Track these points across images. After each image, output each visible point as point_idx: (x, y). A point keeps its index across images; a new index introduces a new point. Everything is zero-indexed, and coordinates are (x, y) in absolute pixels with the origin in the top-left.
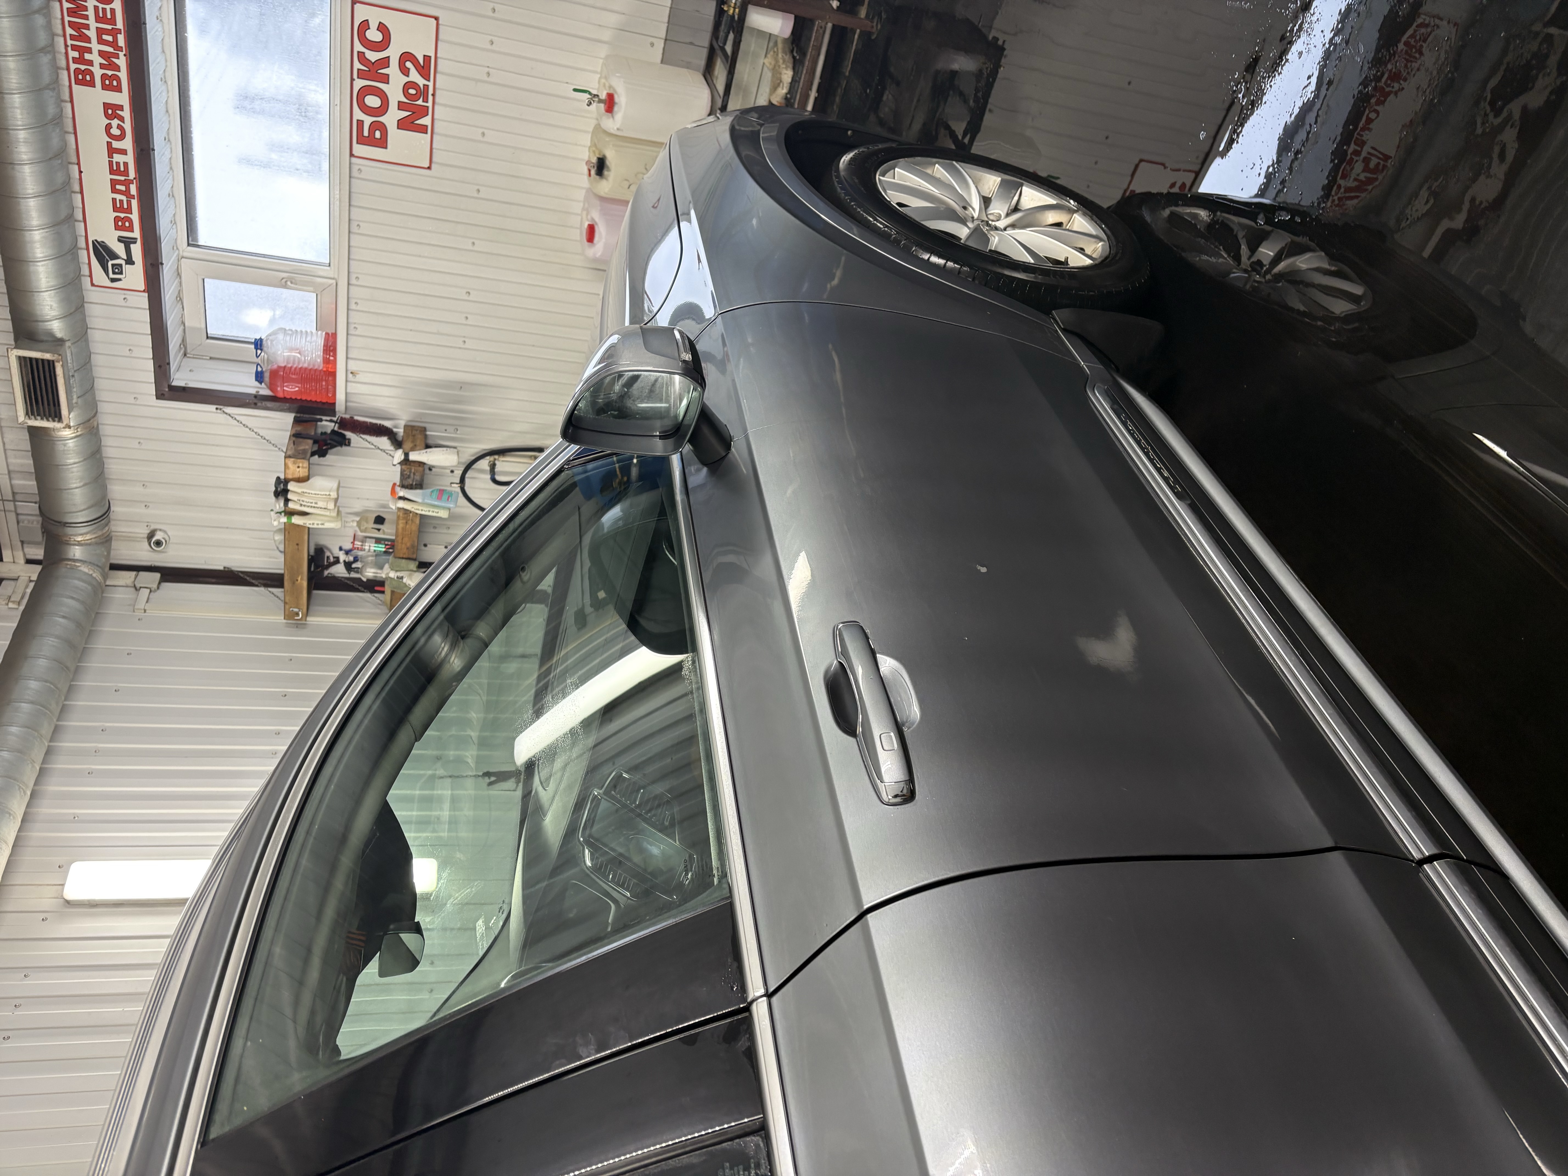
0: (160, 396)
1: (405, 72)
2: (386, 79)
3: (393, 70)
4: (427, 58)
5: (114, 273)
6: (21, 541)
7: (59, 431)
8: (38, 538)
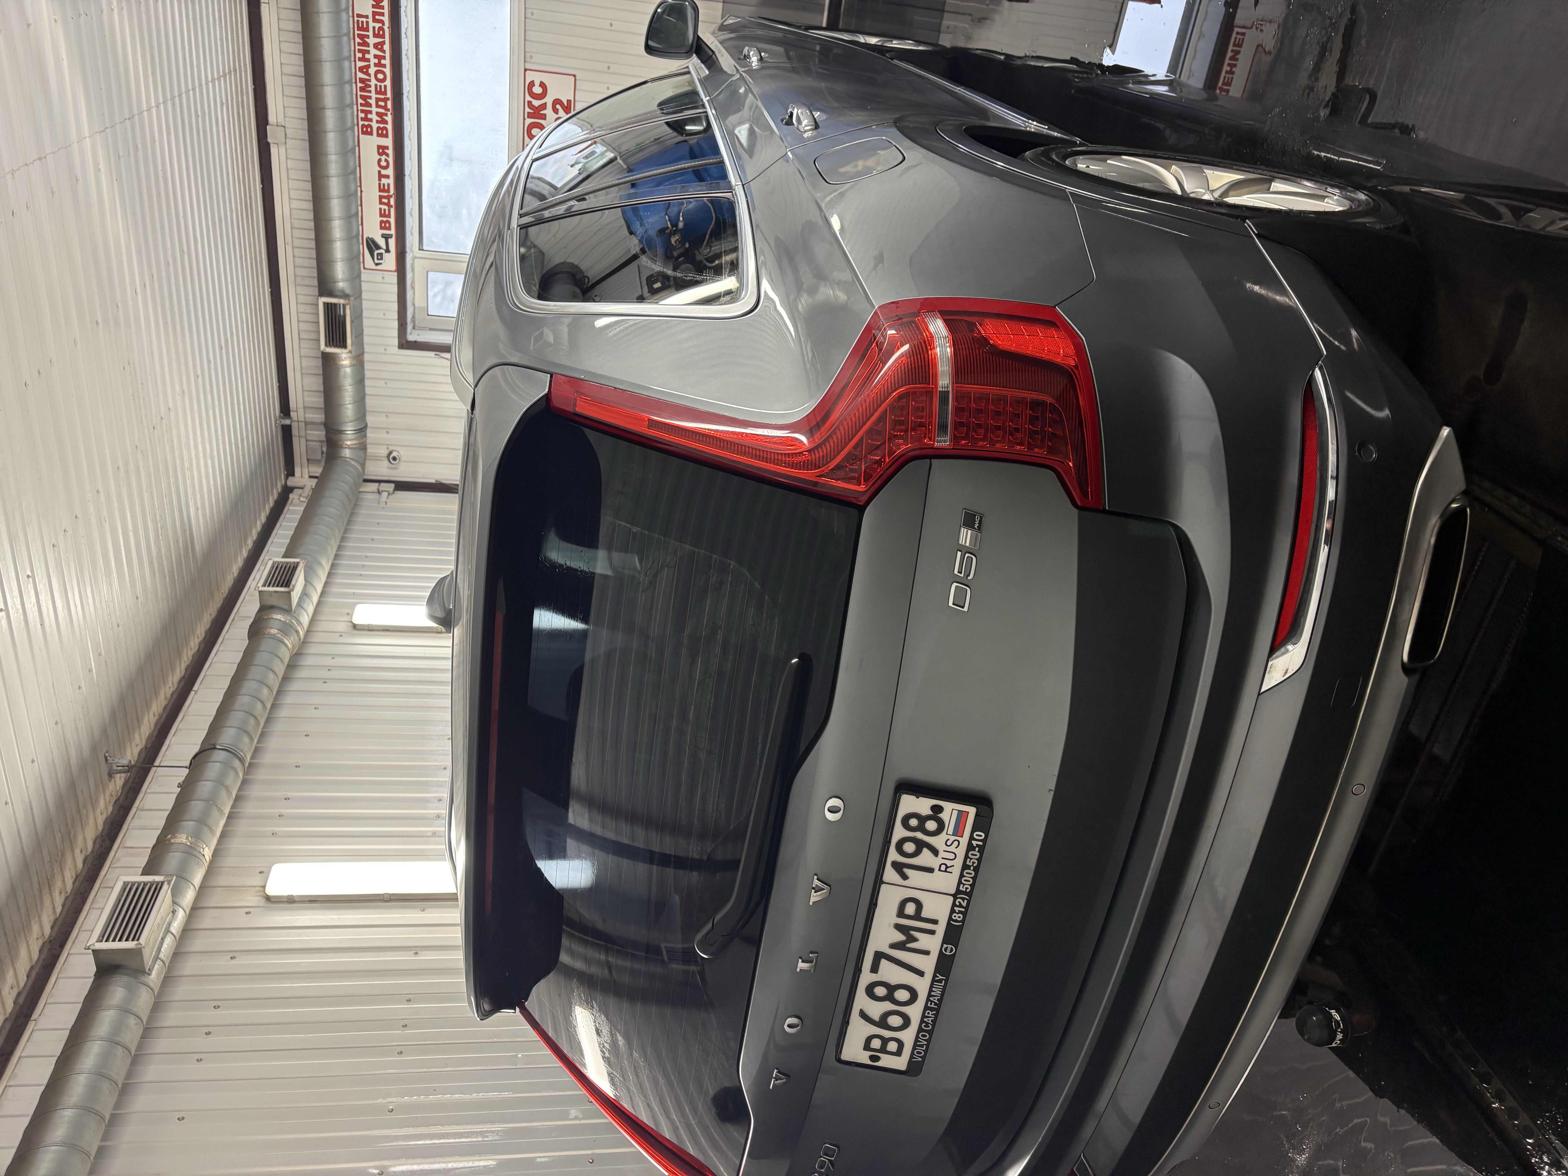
0: (401, 346)
1: (556, 111)
2: (544, 117)
3: (549, 111)
4: (569, 101)
5: (378, 259)
6: (308, 460)
7: (343, 360)
8: (319, 457)
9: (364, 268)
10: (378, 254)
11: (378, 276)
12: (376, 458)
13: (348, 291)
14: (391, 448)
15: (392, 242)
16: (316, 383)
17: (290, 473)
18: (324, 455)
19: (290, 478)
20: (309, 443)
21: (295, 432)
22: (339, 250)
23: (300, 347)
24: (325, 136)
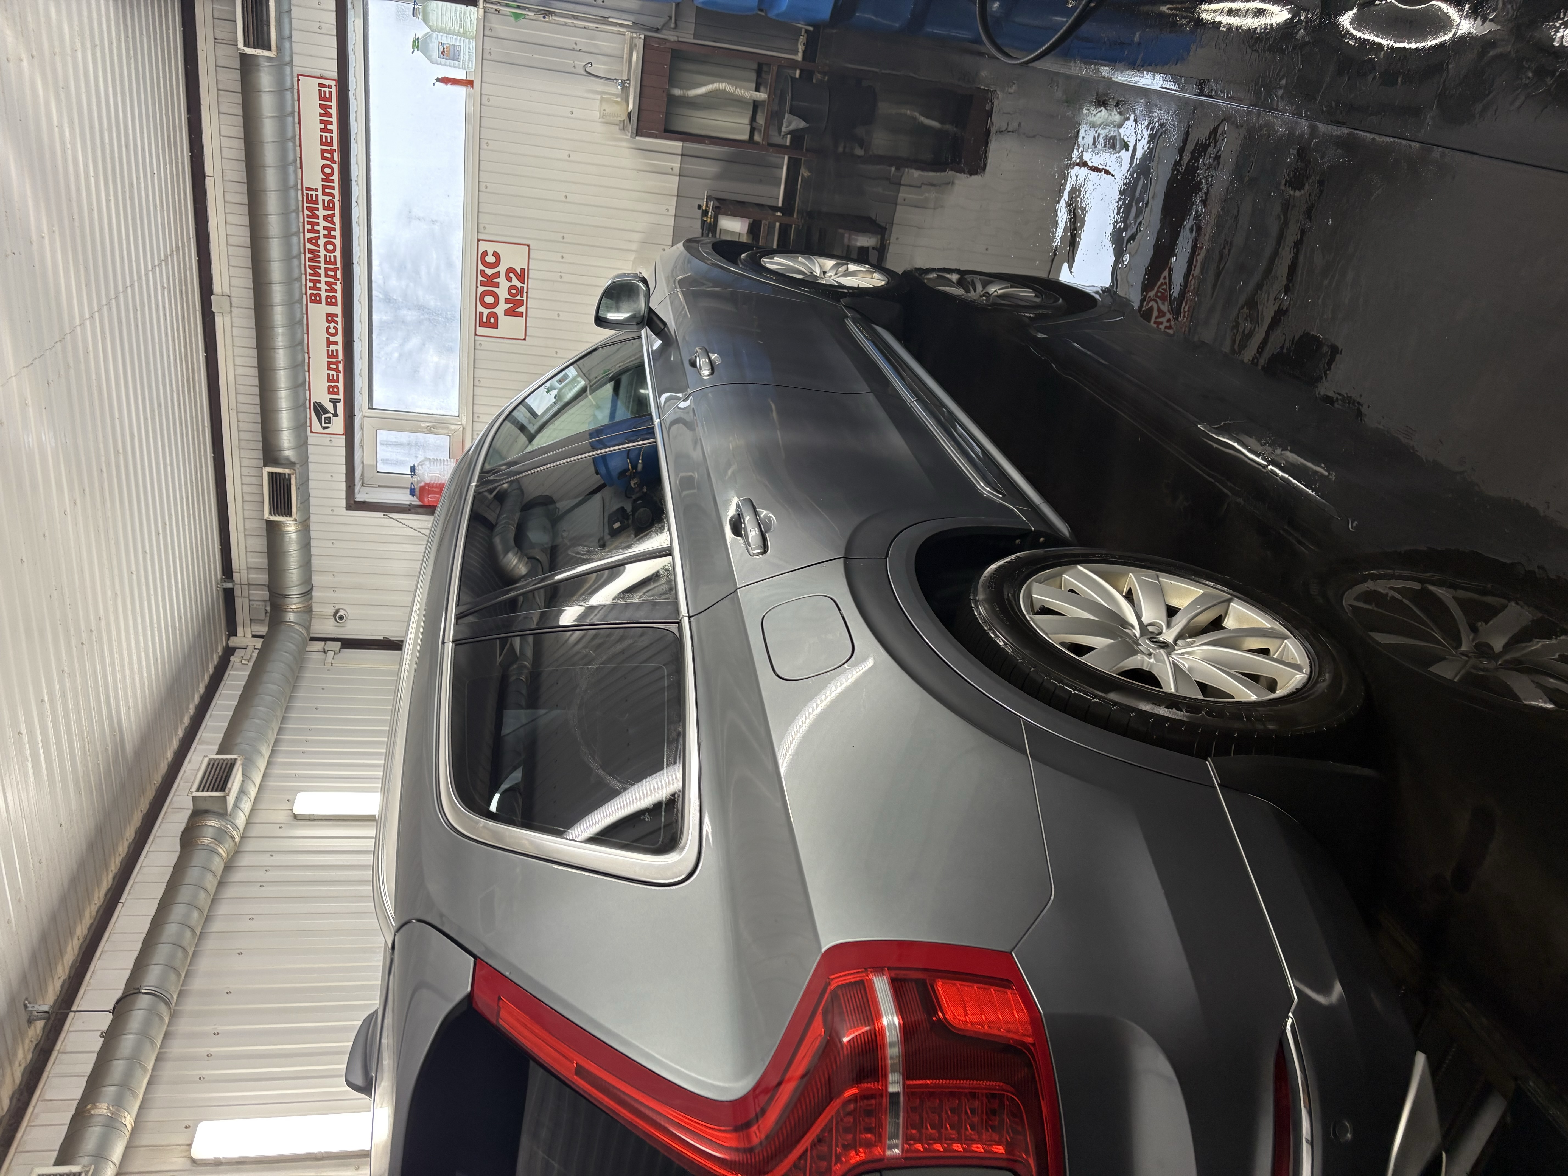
0: (349, 507)
1: (509, 279)
2: (497, 285)
3: (502, 280)
4: (523, 270)
5: (325, 423)
6: (251, 620)
7: (288, 526)
8: (262, 617)
9: (311, 432)
10: (325, 418)
11: (326, 440)
12: (322, 617)
13: (293, 459)
14: (338, 607)
15: (340, 407)
16: (259, 543)
17: (232, 632)
18: (268, 614)
19: (232, 638)
20: (251, 603)
21: (237, 593)
22: (285, 420)
23: (243, 509)
24: (272, 309)
